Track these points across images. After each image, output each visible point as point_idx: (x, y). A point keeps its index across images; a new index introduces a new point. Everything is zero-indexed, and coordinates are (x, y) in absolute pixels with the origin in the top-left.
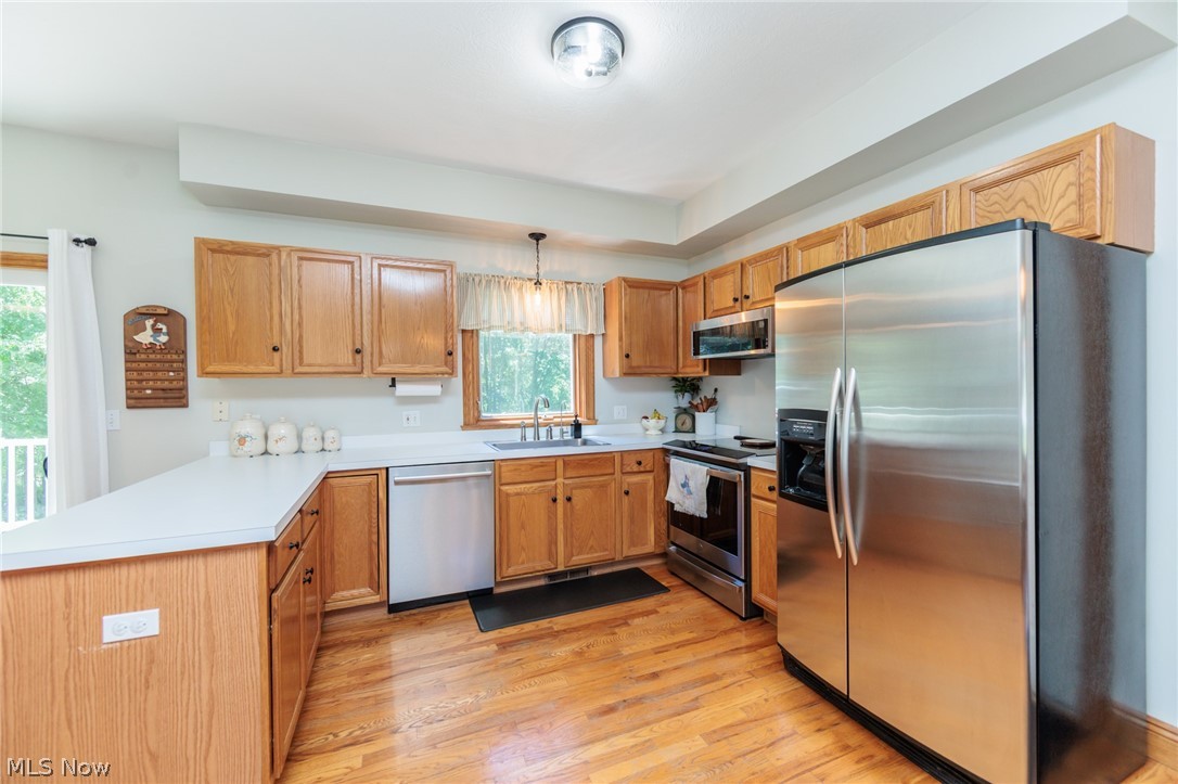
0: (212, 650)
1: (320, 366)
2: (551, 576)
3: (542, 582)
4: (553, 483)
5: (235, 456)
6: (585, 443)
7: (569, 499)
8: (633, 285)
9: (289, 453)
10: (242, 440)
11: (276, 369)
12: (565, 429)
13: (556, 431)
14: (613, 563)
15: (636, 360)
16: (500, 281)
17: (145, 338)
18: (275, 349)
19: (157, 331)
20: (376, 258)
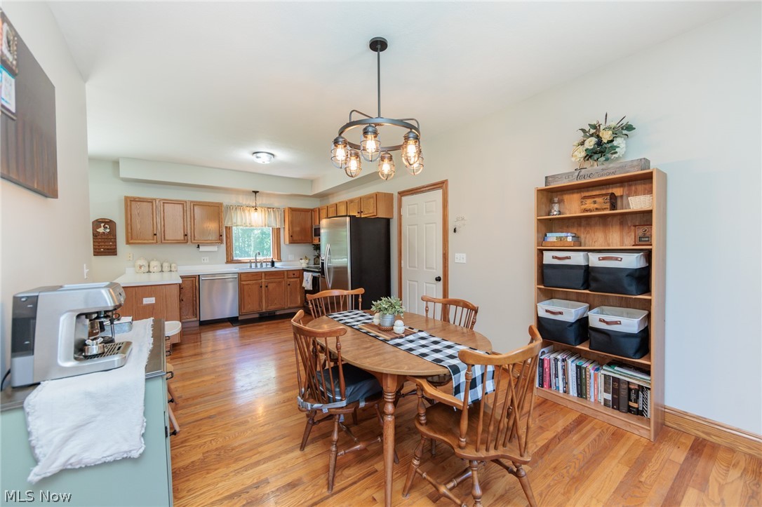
2: (260, 313)
3: (257, 316)
4: (261, 281)
6: (275, 267)
7: (267, 287)
8: (293, 210)
9: (158, 273)
10: (141, 267)
11: (155, 242)
13: (264, 264)
14: (284, 309)
15: (295, 238)
17: (101, 230)
18: (155, 235)
19: (105, 228)
20: (191, 202)
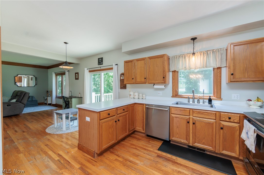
1: (139, 82)
2: (189, 146)
3: (186, 147)
4: (189, 117)
5: (130, 98)
7: (194, 124)
8: (237, 45)
9: (137, 98)
10: (130, 95)
12: (205, 100)
13: (201, 101)
14: (214, 153)
15: (238, 76)
18: (133, 79)
19: (123, 77)
20: (149, 58)
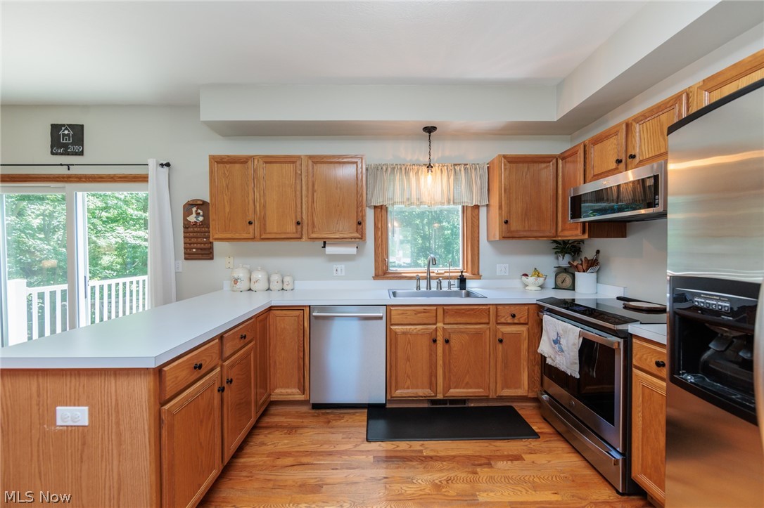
0: (120, 444)
1: (276, 233)
2: (433, 402)
3: (426, 405)
4: (435, 327)
5: (234, 291)
6: (468, 295)
7: (447, 341)
8: (513, 161)
9: (263, 290)
10: (236, 281)
11: (251, 236)
12: (452, 282)
13: (445, 283)
14: (487, 399)
15: (515, 225)
16: (402, 168)
17: (192, 218)
18: (250, 223)
19: (198, 214)
20: (310, 157)
